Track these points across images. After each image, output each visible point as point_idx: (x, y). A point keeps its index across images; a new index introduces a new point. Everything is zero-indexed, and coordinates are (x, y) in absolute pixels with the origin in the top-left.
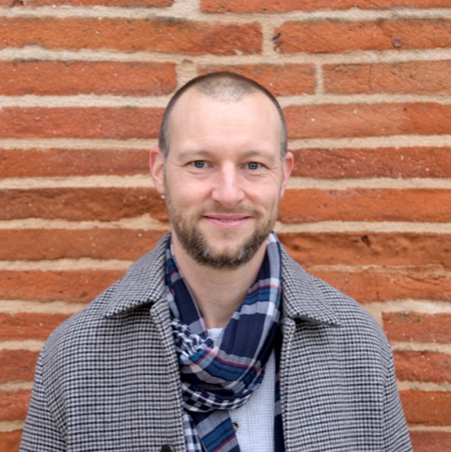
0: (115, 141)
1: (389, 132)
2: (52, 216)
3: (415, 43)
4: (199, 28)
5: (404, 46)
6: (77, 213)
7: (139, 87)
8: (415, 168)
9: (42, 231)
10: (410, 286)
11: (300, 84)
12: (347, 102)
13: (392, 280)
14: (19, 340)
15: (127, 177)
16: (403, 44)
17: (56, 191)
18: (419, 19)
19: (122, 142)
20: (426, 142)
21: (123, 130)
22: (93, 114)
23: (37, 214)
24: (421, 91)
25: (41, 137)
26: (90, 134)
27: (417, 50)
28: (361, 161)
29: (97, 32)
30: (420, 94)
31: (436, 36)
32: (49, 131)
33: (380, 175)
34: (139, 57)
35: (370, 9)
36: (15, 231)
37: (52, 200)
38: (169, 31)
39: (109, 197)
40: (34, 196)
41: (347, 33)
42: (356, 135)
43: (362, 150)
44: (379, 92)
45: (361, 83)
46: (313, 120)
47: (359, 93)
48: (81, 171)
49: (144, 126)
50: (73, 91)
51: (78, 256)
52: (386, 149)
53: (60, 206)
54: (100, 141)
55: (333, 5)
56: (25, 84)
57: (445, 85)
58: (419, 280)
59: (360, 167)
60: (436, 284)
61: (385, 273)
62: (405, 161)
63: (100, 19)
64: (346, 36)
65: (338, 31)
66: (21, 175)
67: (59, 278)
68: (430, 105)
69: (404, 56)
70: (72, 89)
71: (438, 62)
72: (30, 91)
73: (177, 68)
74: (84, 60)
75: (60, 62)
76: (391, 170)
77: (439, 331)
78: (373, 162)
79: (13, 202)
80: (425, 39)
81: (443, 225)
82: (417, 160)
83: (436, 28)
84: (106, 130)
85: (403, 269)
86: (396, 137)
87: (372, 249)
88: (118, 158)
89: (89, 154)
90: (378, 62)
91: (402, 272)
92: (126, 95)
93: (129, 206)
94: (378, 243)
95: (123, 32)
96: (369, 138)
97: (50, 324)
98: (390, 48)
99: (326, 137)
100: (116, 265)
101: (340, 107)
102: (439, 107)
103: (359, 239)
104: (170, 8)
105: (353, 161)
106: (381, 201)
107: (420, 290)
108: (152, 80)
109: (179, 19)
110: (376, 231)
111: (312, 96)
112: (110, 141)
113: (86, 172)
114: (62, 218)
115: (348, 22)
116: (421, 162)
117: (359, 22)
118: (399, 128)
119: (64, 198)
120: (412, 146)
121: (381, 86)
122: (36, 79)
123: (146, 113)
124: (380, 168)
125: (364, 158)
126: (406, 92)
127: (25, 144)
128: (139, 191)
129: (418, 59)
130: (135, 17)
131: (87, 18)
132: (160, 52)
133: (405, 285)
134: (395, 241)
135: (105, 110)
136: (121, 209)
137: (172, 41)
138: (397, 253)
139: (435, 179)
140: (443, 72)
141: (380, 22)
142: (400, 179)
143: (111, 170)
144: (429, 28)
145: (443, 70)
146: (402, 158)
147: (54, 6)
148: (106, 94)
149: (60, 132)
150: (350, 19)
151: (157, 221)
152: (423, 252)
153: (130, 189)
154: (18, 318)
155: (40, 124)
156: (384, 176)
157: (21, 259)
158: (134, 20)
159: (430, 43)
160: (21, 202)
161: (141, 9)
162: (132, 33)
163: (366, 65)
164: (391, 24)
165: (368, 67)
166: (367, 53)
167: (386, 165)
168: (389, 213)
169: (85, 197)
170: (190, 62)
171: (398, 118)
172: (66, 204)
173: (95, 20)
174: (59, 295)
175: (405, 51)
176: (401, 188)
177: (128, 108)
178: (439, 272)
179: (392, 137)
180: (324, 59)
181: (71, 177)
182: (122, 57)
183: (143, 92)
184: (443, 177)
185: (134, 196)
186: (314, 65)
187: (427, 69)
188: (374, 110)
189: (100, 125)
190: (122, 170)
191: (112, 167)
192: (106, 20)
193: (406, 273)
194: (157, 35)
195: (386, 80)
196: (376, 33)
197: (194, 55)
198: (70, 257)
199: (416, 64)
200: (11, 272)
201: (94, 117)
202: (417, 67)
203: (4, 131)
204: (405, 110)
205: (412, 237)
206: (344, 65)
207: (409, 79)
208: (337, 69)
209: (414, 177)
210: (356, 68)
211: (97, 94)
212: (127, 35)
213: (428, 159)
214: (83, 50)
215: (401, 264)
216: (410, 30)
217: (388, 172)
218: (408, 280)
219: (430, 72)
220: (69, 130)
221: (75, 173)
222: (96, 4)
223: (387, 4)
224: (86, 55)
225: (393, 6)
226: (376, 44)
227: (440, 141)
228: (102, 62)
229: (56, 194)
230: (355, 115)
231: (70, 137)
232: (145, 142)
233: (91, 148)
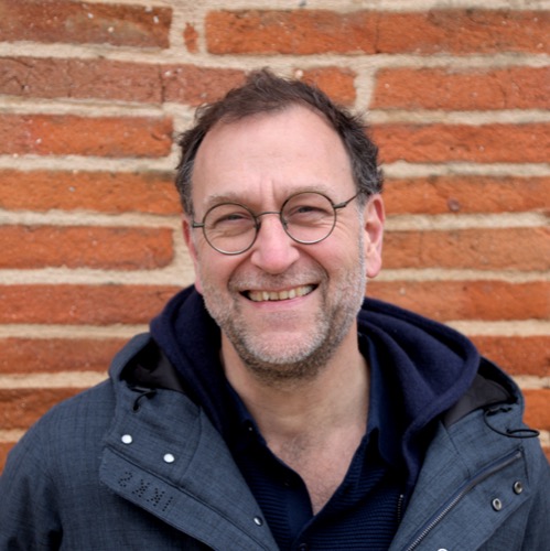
0: (93, 328)
1: (445, 317)
2: (8, 425)
3: (477, 206)
5: (463, 210)
7: (125, 259)
12: (392, 279)
16: (461, 207)
17: (14, 393)
18: (481, 177)
19: (102, 329)
21: (104, 313)
22: (65, 293)
24: (484, 266)
26: (60, 319)
27: (480, 215)
29: (71, 189)
30: (483, 270)
31: (503, 198)
32: (6, 315)
34: (126, 220)
35: (421, 163)
37: (8, 405)
38: (164, 187)
44: (432, 266)
45: (410, 255)
47: (406, 267)
48: (48, 366)
49: (132, 309)
50: (38, 263)
54: (73, 328)
57: (514, 258)
63: (75, 172)
68: (497, 284)
69: (463, 222)
70: (38, 261)
71: (505, 230)
73: (175, 234)
74: (54, 223)
75: (22, 227)
80: (489, 202)
83: (503, 188)
84: (81, 313)
88: (97, 349)
89: (58, 344)
90: (430, 229)
92: (108, 269)
95: (106, 189)
98: (446, 212)
101: (383, 285)
102: (508, 286)
104: (166, 159)
108: (143, 250)
112: (86, 327)
113: (54, 368)
114: (22, 428)
117: (406, 179)
119: (25, 401)
121: (434, 259)
123: (135, 292)
126: (467, 267)
129: (481, 226)
130: (121, 169)
131: (59, 171)
132: (154, 214)
135: (81, 287)
137: (169, 200)
140: (511, 243)
141: (433, 180)
143: (87, 365)
144: (493, 188)
145: (512, 240)
147: (16, 155)
148: (82, 267)
149: (21, 316)
150: (395, 175)
158: (120, 174)
159: (495, 206)
161: (129, 160)
162: (116, 190)
163: (416, 232)
164: (447, 182)
165: (418, 236)
166: (417, 217)
169: (53, 400)
171: (455, 299)
172: (27, 409)
173: (68, 174)
175: (464, 216)
177: (111, 286)
181: (34, 374)
182: (104, 220)
183: (131, 265)
187: (491, 238)
188: (426, 290)
189: (73, 308)
190: (102, 366)
191: (89, 361)
192: (82, 173)
194: (149, 193)
195: (440, 251)
196: (428, 193)
199: (478, 233)
201: (65, 297)
202: (480, 236)
207: (471, 251)
210: (402, 236)
211: (70, 266)
212: (111, 192)
214: (52, 211)
216: (470, 188)
219: (496, 242)
220: (32, 314)
221: (39, 370)
222: (71, 153)
223: (441, 157)
224: (56, 217)
225: (449, 160)
226: (428, 206)
227: (509, 329)
228: (77, 226)
229: (15, 397)
230: (402, 296)
231: (34, 323)
232: (133, 329)
233: (60, 336)
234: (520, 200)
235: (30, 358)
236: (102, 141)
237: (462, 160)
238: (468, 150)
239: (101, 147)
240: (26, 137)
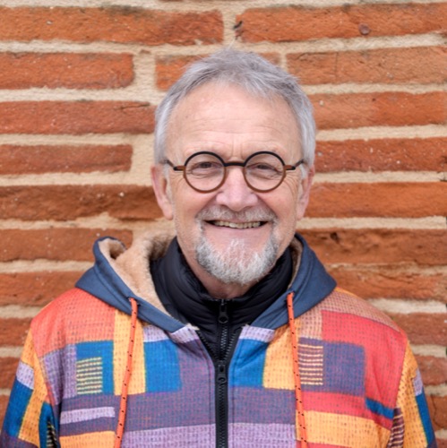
0: (71, 137)
1: (357, 123)
2: (5, 216)
3: (383, 30)
4: (156, 17)
5: (372, 33)
6: (31, 212)
7: (95, 80)
8: (385, 161)
10: (382, 285)
12: (314, 92)
13: (363, 278)
15: (83, 174)
16: (370, 31)
17: (8, 190)
18: (387, 5)
19: (77, 137)
20: (396, 133)
21: (78, 125)
22: (46, 109)
24: (391, 81)
26: (43, 130)
27: (386, 37)
28: (328, 154)
29: (49, 23)
30: (389, 83)
31: (406, 22)
33: (349, 169)
34: (94, 47)
37: (5, 199)
38: (125, 19)
39: (64, 196)
41: (311, 20)
42: (323, 127)
43: (329, 143)
44: (346, 82)
45: (328, 73)
47: (325, 83)
48: (35, 168)
49: (101, 121)
50: (25, 84)
51: (33, 258)
52: (355, 142)
53: (12, 206)
54: (54, 137)
57: (415, 73)
58: (391, 278)
59: (327, 161)
60: (409, 283)
61: (356, 272)
62: (374, 154)
63: (52, 8)
64: (311, 24)
65: (303, 18)
67: (14, 281)
68: (401, 95)
69: (373, 44)
70: (24, 82)
71: (407, 49)
73: (134, 59)
74: (36, 51)
75: (10, 54)
76: (360, 163)
77: (413, 332)
78: (341, 156)
80: (393, 26)
81: (416, 221)
82: (388, 153)
83: (405, 13)
84: (60, 125)
85: (374, 267)
86: (365, 128)
87: (342, 247)
88: (74, 154)
89: (42, 150)
90: (345, 50)
91: (373, 270)
92: (81, 88)
93: (86, 205)
94: (348, 240)
95: (77, 22)
96: (337, 131)
97: (5, 329)
98: (358, 36)
100: (73, 266)
102: (410, 96)
103: (328, 236)
105: (320, 154)
106: (351, 196)
107: (393, 289)
108: (108, 72)
109: (135, 8)
110: (346, 227)
112: (65, 136)
113: (40, 170)
114: (16, 218)
115: (312, 9)
116: (392, 154)
117: (324, 8)
118: (368, 120)
119: (17, 197)
120: (381, 137)
121: (349, 75)
123: (102, 107)
124: (348, 161)
125: (331, 151)
126: (375, 82)
128: (97, 188)
129: (387, 47)
130: (89, 5)
131: (38, 8)
132: (116, 42)
133: (377, 284)
134: (365, 237)
135: (59, 103)
136: (77, 208)
137: (128, 30)
138: (368, 251)
139: (407, 173)
140: (413, 60)
141: (346, 8)
142: (370, 173)
143: (67, 167)
144: (398, 14)
145: (413, 58)
146: (372, 150)
148: (60, 87)
149: (12, 127)
150: (315, 6)
151: (116, 220)
152: (396, 249)
153: (87, 187)
156: (354, 170)
158: (88, 9)
159: (399, 29)
162: (87, 22)
163: (332, 53)
164: (358, 10)
165: (335, 56)
166: (333, 40)
167: (355, 158)
168: (359, 208)
169: (39, 196)
170: (148, 53)
171: (366, 109)
172: (19, 203)
173: (46, 9)
174: (13, 299)
175: (373, 39)
176: (371, 182)
177: (83, 102)
178: (413, 270)
179: (360, 129)
180: (288, 49)
181: (24, 175)
182: (77, 48)
183: (99, 85)
184: (415, 170)
185: (91, 194)
186: (278, 54)
187: (396, 57)
188: (342, 101)
189: (54, 120)
190: (78, 167)
191: (68, 163)
192: (58, 9)
193: (377, 271)
194: (112, 25)
195: (353, 69)
196: (343, 20)
197: (152, 46)
198: (25, 259)
199: (384, 52)
201: (47, 112)
202: (386, 55)
204: (374, 100)
205: (384, 234)
206: (309, 54)
207: (380, 68)
208: (302, 58)
209: (385, 170)
210: (322, 57)
211: (49, 87)
212: (81, 24)
213: (399, 152)
214: (34, 41)
215: (372, 262)
216: (378, 16)
217: (357, 166)
218: (380, 278)
219: (401, 60)
220: (21, 126)
221: (28, 171)
224: (38, 46)
226: (342, 31)
227: (412, 133)
228: (55, 54)
229: (9, 193)
230: (321, 106)
231: (22, 133)
232: (102, 137)
233: (45, 144)
234: (421, 24)
235: (20, 162)
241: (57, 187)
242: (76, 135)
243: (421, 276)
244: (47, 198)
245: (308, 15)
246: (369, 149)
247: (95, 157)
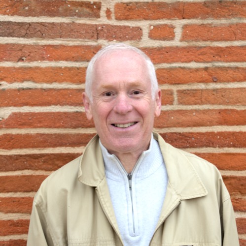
0: (70, 129)
1: (211, 124)
2: (37, 168)
3: (224, 79)
5: (218, 81)
6: (50, 167)
8: (225, 143)
9: (32, 176)
11: (166, 100)
12: (190, 109)
14: (18, 234)
15: (76, 148)
17: (39, 155)
18: (226, 67)
19: (74, 130)
20: (230, 129)
21: (74, 123)
23: (29, 168)
24: (227, 104)
25: (32, 128)
26: (57, 126)
27: (225, 83)
28: (197, 139)
29: (61, 74)
30: (227, 105)
31: (235, 76)
32: (36, 125)
33: (207, 146)
34: (83, 86)
35: (201, 62)
36: (17, 177)
37: (37, 160)
39: (67, 158)
40: (27, 158)
41: (189, 74)
42: (194, 126)
43: (197, 133)
44: (206, 104)
45: (197, 99)
46: (172, 118)
47: (196, 104)
48: (52, 145)
49: (85, 122)
50: (48, 104)
52: (210, 133)
53: (41, 163)
54: (62, 129)
55: (182, 60)
56: (23, 101)
57: (239, 100)
59: (197, 142)
60: (237, 203)
62: (220, 139)
63: (63, 67)
64: (189, 76)
65: (185, 73)
66: (21, 147)
68: (232, 111)
69: (219, 86)
70: (48, 103)
71: (236, 89)
72: (27, 104)
74: (54, 88)
75: (42, 89)
76: (213, 143)
78: (203, 140)
79: (17, 161)
80: (229, 78)
81: (240, 172)
82: (226, 139)
83: (234, 72)
84: (66, 123)
86: (215, 126)
88: (72, 138)
89: (56, 136)
90: (205, 89)
92: (76, 106)
95: (75, 74)
96: (201, 127)
98: (212, 82)
99: (179, 127)
101: (186, 111)
102: (237, 111)
105: (193, 139)
111: (172, 106)
112: (67, 129)
113: (55, 146)
114: (42, 169)
115: (190, 69)
116: (228, 139)
117: (195, 69)
118: (217, 122)
119: (43, 159)
120: (223, 131)
121: (207, 101)
122: (30, 98)
124: (207, 143)
125: (199, 137)
126: (220, 104)
127: (23, 131)
129: (226, 87)
130: (81, 66)
131: (56, 67)
135: (65, 113)
139: (236, 148)
140: (238, 94)
141: (206, 69)
142: (217, 148)
143: (68, 144)
144: (231, 72)
146: (218, 137)
147: (39, 61)
148: (66, 105)
149: (42, 125)
153: (78, 154)
154: (18, 223)
155: (31, 121)
156: (209, 146)
157: (20, 191)
158: (81, 68)
159: (232, 79)
160: (21, 162)
161: (84, 62)
162: (80, 74)
163: (199, 90)
164: (212, 70)
165: (200, 91)
166: (200, 84)
167: (210, 141)
169: (55, 158)
171: (216, 117)
172: (44, 162)
173: (60, 68)
175: (219, 83)
176: (218, 153)
177: (77, 112)
178: (239, 196)
179: (213, 127)
180: (177, 87)
181: (47, 148)
182: (74, 86)
184: (239, 147)
186: (173, 90)
187: (230, 92)
188: (204, 113)
189: (62, 121)
190: (73, 144)
192: (66, 68)
195: (209, 98)
196: (204, 75)
200: (15, 198)
201: (59, 117)
202: (225, 91)
203: (13, 125)
204: (219, 113)
206: (188, 90)
207: (222, 98)
208: (185, 92)
209: (225, 147)
210: (194, 92)
211: (61, 105)
212: (77, 75)
213: (232, 138)
214: (54, 83)
216: (221, 72)
217: (211, 145)
219: (232, 94)
220: (46, 124)
221: (49, 146)
222: (61, 60)
223: (210, 60)
224: (55, 86)
225: (213, 61)
226: (204, 80)
227: (238, 129)
228: (64, 89)
229: (40, 157)
230: (194, 115)
231: (47, 127)
232: (86, 130)
233: (57, 133)
234: (242, 77)
236: (74, 55)
237: (218, 61)
238: (221, 57)
239: (73, 58)
240: (43, 54)
241: (63, 154)
242: (73, 128)
243: (243, 200)
244: (58, 160)
245: (187, 72)
246: (217, 137)
247: (82, 139)
